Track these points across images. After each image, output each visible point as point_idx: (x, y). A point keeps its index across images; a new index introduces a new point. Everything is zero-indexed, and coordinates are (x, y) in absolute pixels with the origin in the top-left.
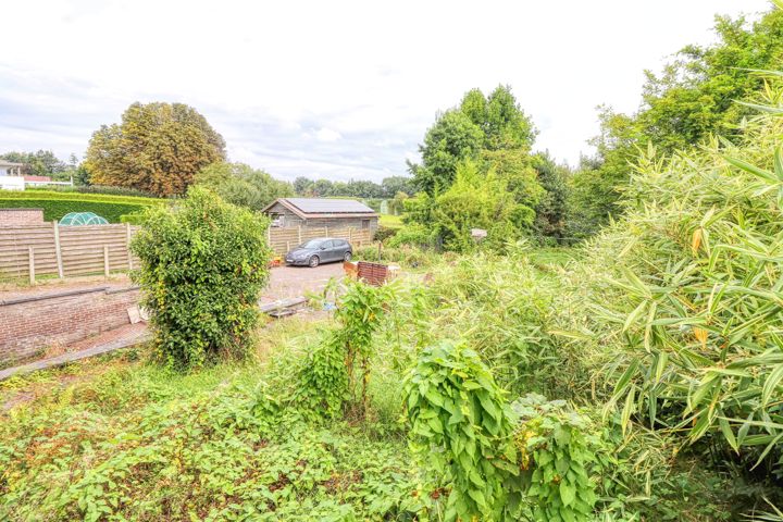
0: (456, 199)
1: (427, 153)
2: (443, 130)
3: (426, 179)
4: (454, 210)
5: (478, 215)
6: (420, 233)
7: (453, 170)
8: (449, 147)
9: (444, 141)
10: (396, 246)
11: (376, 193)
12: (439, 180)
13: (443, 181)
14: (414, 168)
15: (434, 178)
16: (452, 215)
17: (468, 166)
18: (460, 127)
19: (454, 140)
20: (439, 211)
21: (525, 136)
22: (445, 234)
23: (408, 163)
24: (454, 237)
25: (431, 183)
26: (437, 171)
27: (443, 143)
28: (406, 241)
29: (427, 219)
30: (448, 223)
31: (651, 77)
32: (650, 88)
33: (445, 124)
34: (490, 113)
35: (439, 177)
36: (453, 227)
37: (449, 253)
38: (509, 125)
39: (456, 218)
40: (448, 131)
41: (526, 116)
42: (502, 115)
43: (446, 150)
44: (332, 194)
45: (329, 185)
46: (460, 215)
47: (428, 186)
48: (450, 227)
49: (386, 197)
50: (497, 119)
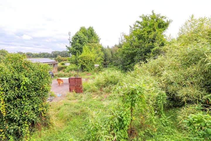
0: (85, 57)
1: (72, 44)
2: (77, 37)
3: (73, 51)
4: (85, 60)
5: (91, 61)
6: (75, 67)
7: (81, 48)
8: (79, 42)
9: (78, 40)
10: (68, 72)
11: (50, 56)
12: (78, 51)
13: (79, 51)
14: (69, 48)
15: (76, 51)
16: (84, 61)
17: (85, 47)
18: (82, 36)
19: (81, 40)
20: (80, 60)
21: (98, 40)
22: (83, 67)
23: (67, 47)
24: (86, 67)
25: (75, 52)
26: (77, 49)
27: (78, 41)
28: (71, 70)
29: (76, 63)
30: (83, 63)
31: (131, 27)
32: (131, 29)
33: (77, 35)
34: (88, 33)
35: (78, 50)
36: (85, 64)
37: (85, 72)
38: (93, 37)
39: (86, 62)
40: (79, 37)
41: (97, 35)
42: (91, 34)
43: (79, 43)
44: (33, 57)
45: (31, 54)
46: (87, 61)
47: (74, 53)
48: (84, 65)
49: (53, 57)
50: (90, 35)
